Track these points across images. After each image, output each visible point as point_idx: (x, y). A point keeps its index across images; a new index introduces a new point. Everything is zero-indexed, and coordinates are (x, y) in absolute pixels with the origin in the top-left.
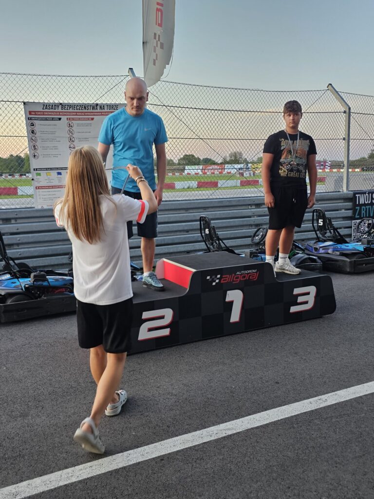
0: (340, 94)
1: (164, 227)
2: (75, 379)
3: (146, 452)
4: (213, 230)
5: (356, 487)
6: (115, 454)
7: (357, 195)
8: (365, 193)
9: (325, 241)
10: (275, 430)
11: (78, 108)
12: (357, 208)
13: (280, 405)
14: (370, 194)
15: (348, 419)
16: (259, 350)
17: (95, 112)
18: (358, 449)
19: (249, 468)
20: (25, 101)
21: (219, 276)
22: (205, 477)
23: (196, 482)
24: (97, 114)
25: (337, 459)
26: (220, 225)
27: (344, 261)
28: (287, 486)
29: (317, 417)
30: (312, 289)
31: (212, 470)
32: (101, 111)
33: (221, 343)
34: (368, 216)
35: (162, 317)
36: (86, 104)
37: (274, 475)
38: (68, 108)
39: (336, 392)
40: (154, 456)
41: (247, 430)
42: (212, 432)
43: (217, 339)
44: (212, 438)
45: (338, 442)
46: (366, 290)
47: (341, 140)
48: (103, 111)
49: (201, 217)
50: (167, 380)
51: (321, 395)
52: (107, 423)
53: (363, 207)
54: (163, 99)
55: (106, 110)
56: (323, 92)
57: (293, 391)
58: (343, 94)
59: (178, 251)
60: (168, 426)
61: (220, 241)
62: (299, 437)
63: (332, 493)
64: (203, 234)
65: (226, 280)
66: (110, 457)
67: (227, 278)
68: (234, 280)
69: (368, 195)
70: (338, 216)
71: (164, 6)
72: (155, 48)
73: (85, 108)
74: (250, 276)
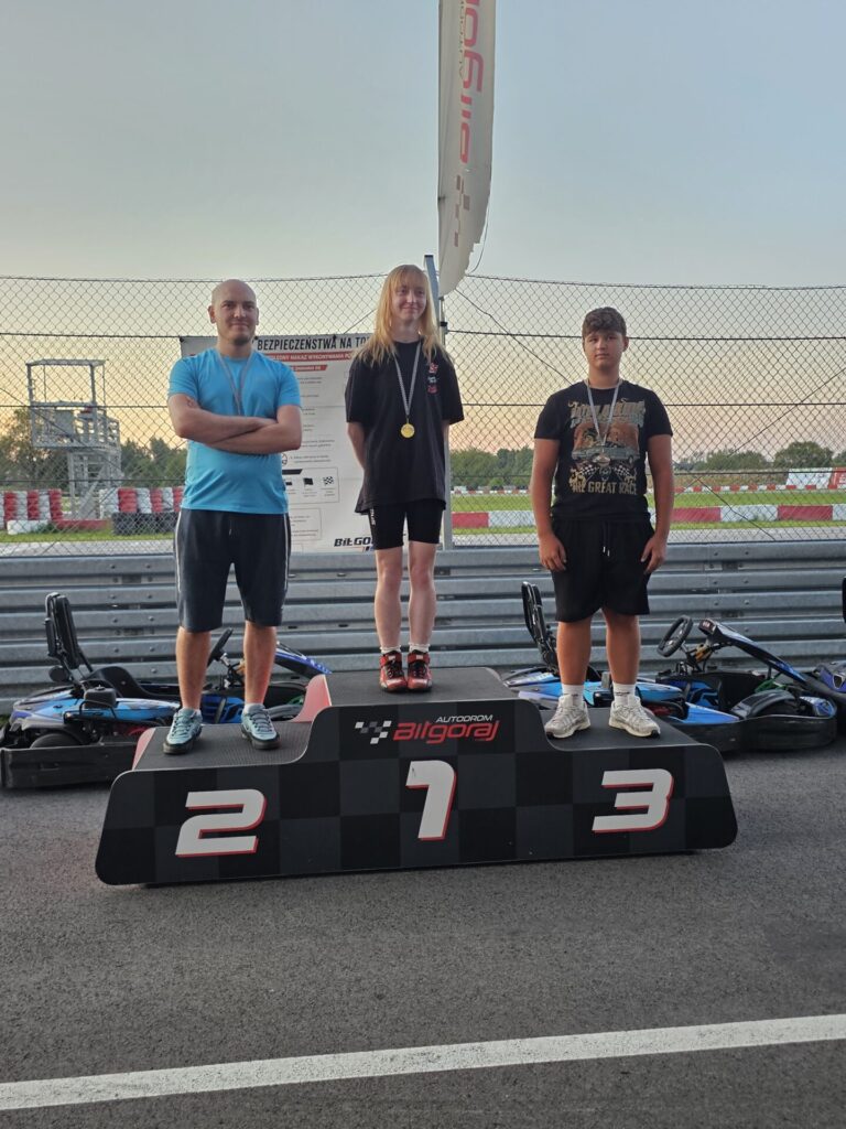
1: (476, 605)
10: (229, 1108)
11: (294, 344)
16: (440, 914)
17: (330, 353)
20: (184, 334)
21: (387, 724)
24: (334, 356)
29: (363, 1096)
30: (662, 779)
32: (343, 350)
33: (377, 885)
35: (238, 809)
36: (310, 337)
38: (273, 347)
42: (92, 1087)
48: (349, 349)
50: (156, 954)
54: (505, 319)
55: (353, 347)
65: (408, 734)
67: (410, 731)
68: (430, 735)
71: (472, 116)
72: (457, 207)
73: (308, 344)
74: (474, 729)
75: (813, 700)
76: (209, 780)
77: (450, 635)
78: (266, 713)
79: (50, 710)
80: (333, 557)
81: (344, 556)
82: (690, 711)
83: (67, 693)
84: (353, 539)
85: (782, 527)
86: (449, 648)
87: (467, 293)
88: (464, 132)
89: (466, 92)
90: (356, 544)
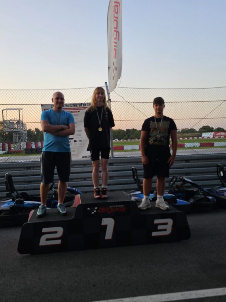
1: (120, 173)
11: (71, 106)
16: (111, 261)
17: (81, 108)
20: (42, 104)
21: (96, 208)
30: (170, 221)
35: (56, 232)
36: (75, 104)
48: (85, 107)
54: (126, 98)
55: (87, 106)
67: (103, 210)
68: (108, 211)
71: (117, 47)
72: (113, 70)
73: (75, 106)
74: (119, 209)
75: (210, 198)
78: (64, 206)
79: (6, 205)
80: (82, 161)
81: (85, 161)
82: (178, 201)
83: (11, 200)
84: (87, 156)
87: (116, 91)
88: (115, 51)
89: (115, 41)
90: (88, 157)
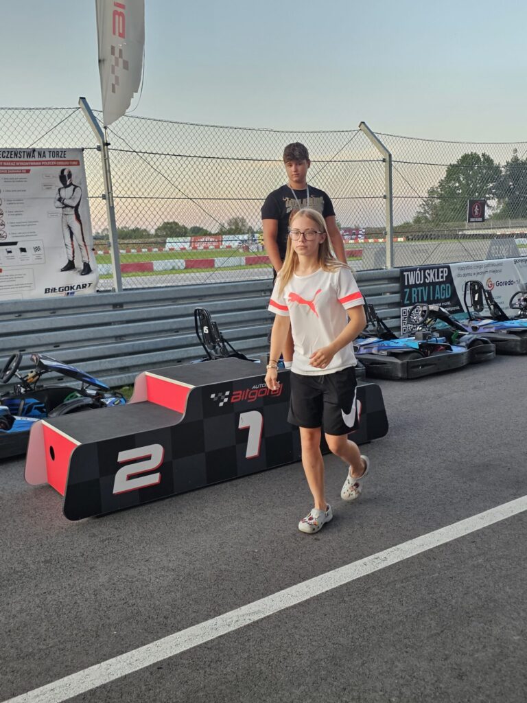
0: (376, 135)
1: (142, 325)
2: (20, 559)
3: (135, 659)
4: (214, 327)
5: (436, 679)
6: (88, 666)
7: (405, 273)
8: (415, 270)
9: (367, 337)
10: (319, 608)
11: (5, 154)
12: (405, 290)
13: (324, 572)
14: (422, 271)
15: (417, 583)
16: (288, 495)
17: (31, 161)
18: (433, 624)
19: (287, 667)
21: (227, 393)
22: (224, 687)
23: (212, 696)
24: (34, 164)
25: (407, 640)
26: (223, 321)
27: (392, 363)
28: (342, 687)
29: (375, 584)
31: (235, 676)
32: (40, 159)
33: (235, 489)
34: (420, 300)
35: (148, 458)
36: (17, 149)
37: (323, 672)
39: (397, 546)
40: (147, 664)
41: (280, 612)
42: (230, 620)
43: (228, 484)
44: (232, 629)
45: (406, 616)
46: (426, 401)
47: (381, 199)
48: (44, 159)
49: (196, 310)
50: (160, 549)
51: (378, 552)
52: (73, 621)
53: (413, 289)
54: (132, 142)
55: (47, 158)
56: (354, 133)
57: (339, 550)
58: (380, 136)
59: (165, 359)
60: (165, 617)
61: (225, 343)
62: (352, 615)
63: (404, 690)
64: (201, 334)
65: (238, 398)
66: (81, 672)
67: (240, 396)
68: (250, 397)
69: (419, 272)
70: (382, 302)
73: (16, 155)
76: (130, 442)
77: (126, 346)
80: (48, 301)
81: (56, 300)
84: (57, 288)
85: (188, 272)
86: (126, 354)
90: (59, 291)
